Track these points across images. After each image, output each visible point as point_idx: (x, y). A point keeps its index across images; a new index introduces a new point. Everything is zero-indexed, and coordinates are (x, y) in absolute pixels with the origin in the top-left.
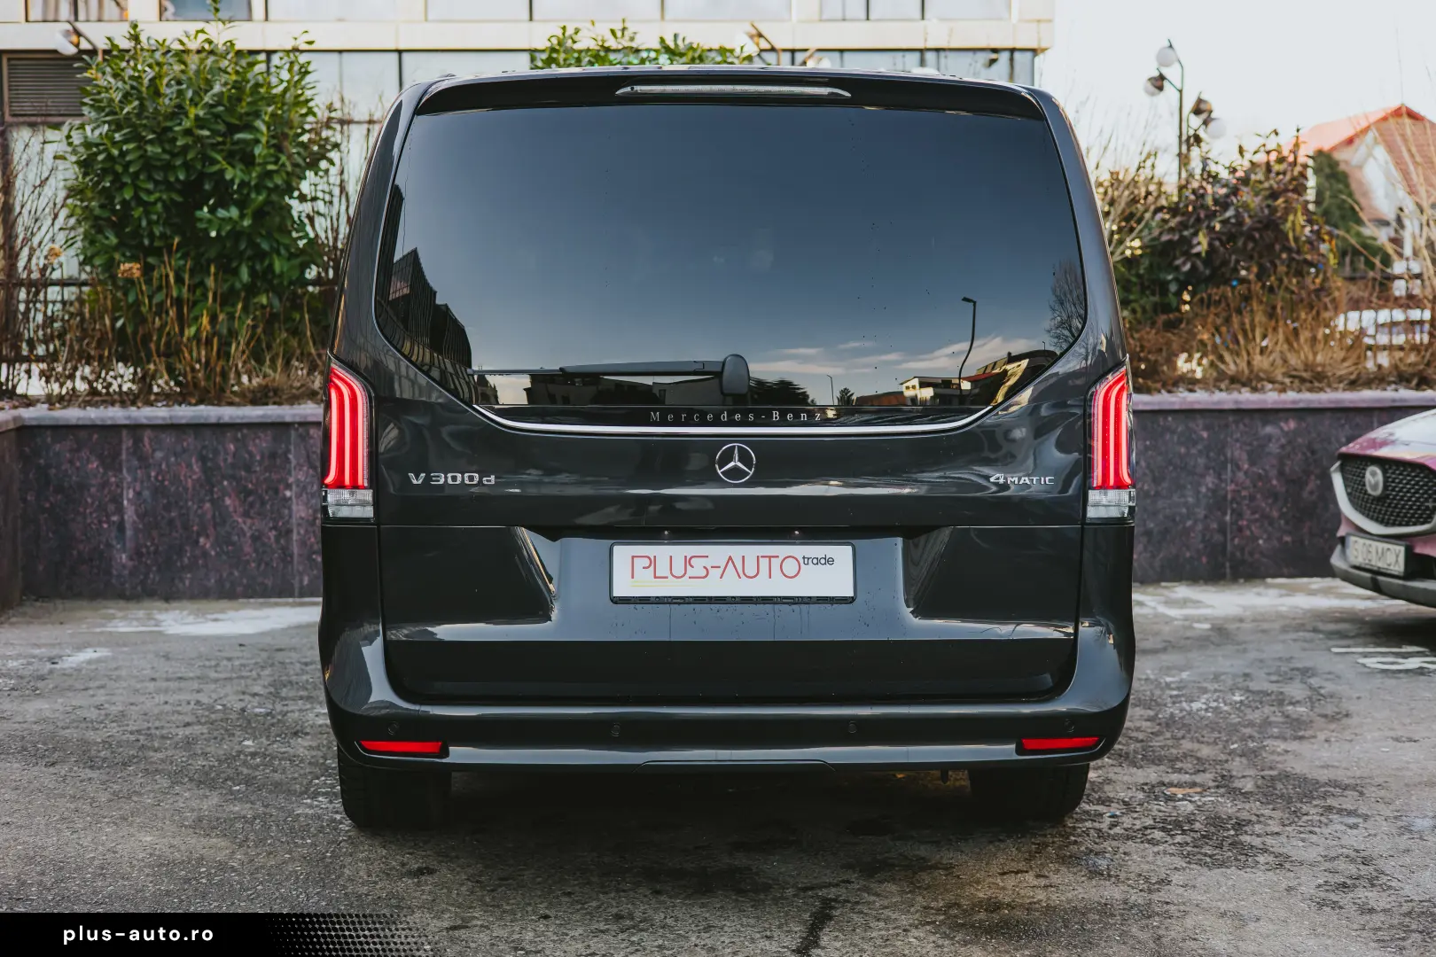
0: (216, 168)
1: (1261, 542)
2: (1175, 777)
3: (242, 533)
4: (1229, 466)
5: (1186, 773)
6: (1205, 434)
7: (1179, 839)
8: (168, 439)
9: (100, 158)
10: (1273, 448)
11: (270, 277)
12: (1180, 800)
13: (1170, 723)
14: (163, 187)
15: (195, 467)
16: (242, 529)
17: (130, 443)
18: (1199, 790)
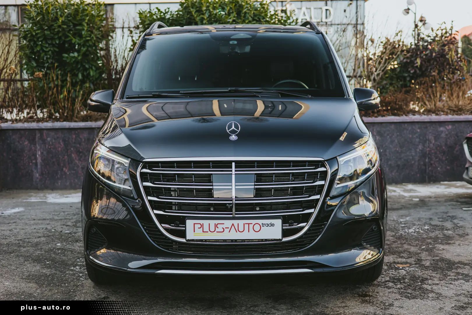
0: (69, 39)
1: (439, 169)
2: (400, 260)
3: (78, 166)
4: (427, 142)
5: (404, 258)
6: (419, 130)
7: (399, 286)
8: (52, 133)
9: (29, 35)
10: (443, 135)
11: (89, 77)
12: (401, 269)
13: (400, 237)
14: (51, 46)
15: (61, 143)
16: (78, 165)
17: (39, 135)
18: (408, 265)
